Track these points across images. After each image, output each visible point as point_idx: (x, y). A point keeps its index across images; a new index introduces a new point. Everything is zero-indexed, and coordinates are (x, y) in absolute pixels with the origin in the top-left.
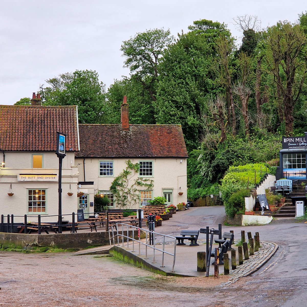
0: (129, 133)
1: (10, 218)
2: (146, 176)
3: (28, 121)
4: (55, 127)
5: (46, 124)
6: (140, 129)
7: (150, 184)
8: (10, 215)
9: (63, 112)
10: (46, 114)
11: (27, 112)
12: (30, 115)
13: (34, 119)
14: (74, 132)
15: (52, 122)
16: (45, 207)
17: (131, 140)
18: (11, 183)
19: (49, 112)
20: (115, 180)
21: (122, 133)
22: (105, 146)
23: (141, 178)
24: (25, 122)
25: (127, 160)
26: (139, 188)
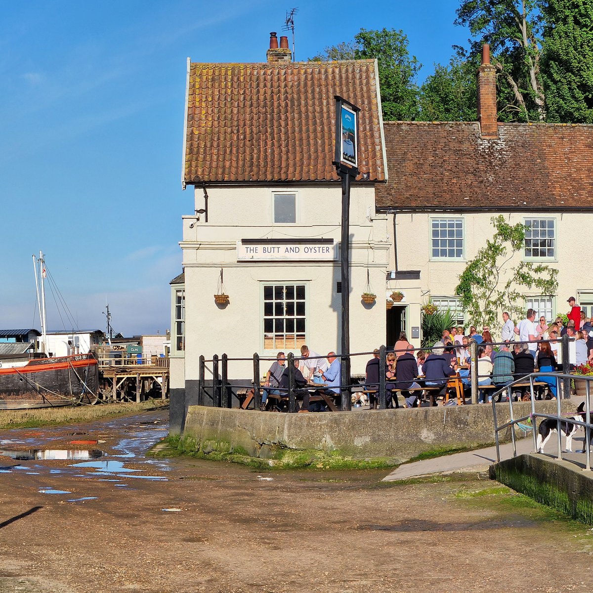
0: (497, 144)
1: (220, 363)
2: (539, 258)
3: (262, 104)
4: (325, 115)
5: (303, 109)
6: (522, 135)
7: (548, 278)
8: (220, 358)
9: (344, 76)
10: (302, 83)
11: (257, 80)
12: (265, 86)
13: (275, 97)
14: (371, 130)
15: (317, 103)
16: (304, 335)
17: (503, 163)
18: (222, 267)
19: (309, 77)
20: (467, 269)
21: (481, 145)
22: (442, 179)
23: (529, 264)
24: (255, 104)
25: (496, 215)
26: (523, 289)
